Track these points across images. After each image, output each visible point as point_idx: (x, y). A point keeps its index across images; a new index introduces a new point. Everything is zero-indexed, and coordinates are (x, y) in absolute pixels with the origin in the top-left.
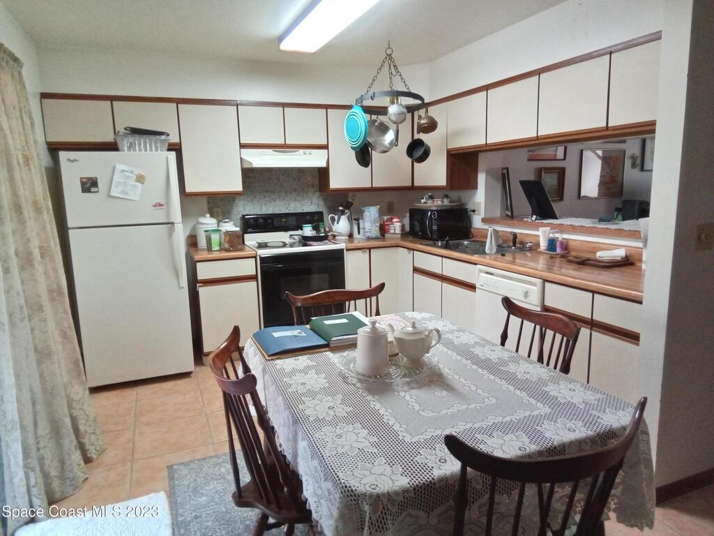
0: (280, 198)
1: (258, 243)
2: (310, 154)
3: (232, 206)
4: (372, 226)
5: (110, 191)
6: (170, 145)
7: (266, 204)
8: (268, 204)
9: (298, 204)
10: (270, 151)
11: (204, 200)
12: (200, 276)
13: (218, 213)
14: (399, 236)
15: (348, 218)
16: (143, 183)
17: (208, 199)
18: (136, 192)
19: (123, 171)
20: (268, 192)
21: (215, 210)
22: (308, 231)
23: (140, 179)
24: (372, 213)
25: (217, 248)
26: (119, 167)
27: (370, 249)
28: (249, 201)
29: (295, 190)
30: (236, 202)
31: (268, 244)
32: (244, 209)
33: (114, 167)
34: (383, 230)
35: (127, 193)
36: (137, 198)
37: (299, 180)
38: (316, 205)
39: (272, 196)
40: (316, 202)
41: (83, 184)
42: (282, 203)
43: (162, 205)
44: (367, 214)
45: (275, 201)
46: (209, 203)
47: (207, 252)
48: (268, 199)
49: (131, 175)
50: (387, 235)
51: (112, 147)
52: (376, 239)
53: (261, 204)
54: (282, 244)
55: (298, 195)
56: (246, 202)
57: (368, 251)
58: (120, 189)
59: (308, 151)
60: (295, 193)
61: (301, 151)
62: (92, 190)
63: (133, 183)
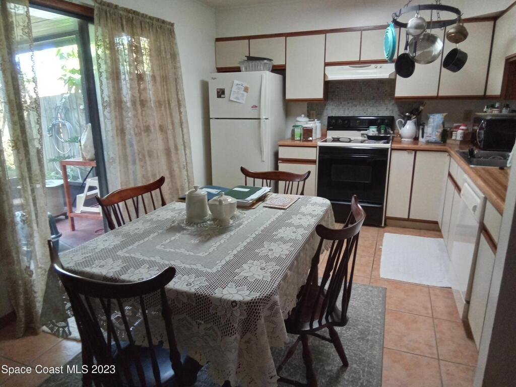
0: (360, 104)
1: (333, 138)
2: (381, 67)
3: (324, 110)
4: (433, 131)
5: (230, 97)
6: (274, 66)
7: (348, 109)
8: (350, 109)
9: (375, 109)
10: (347, 67)
11: (306, 104)
12: (280, 156)
13: (313, 114)
14: (458, 143)
15: (415, 123)
16: (247, 92)
17: (308, 104)
18: (244, 98)
19: (237, 84)
20: (351, 99)
21: (312, 112)
22: (373, 131)
23: (246, 89)
24: (436, 120)
25: (298, 138)
26: (236, 82)
27: (416, 151)
28: (336, 106)
29: (374, 98)
30: (326, 107)
31: (340, 139)
32: (332, 112)
33: (233, 82)
34: (446, 135)
35: (238, 99)
36: (243, 102)
37: (378, 89)
38: (390, 110)
39: (354, 103)
40: (391, 108)
41: (218, 92)
42: (361, 108)
43: (256, 107)
44: (431, 120)
45: (356, 106)
46: (308, 107)
47: (290, 141)
48: (350, 104)
49: (242, 87)
50: (449, 141)
51: (238, 70)
52: (435, 143)
53: (345, 109)
54: (349, 140)
55: (375, 102)
56: (334, 107)
57: (414, 152)
58: (236, 95)
59: (379, 65)
60: (374, 101)
61: (373, 65)
62: (222, 96)
63: (242, 92)
